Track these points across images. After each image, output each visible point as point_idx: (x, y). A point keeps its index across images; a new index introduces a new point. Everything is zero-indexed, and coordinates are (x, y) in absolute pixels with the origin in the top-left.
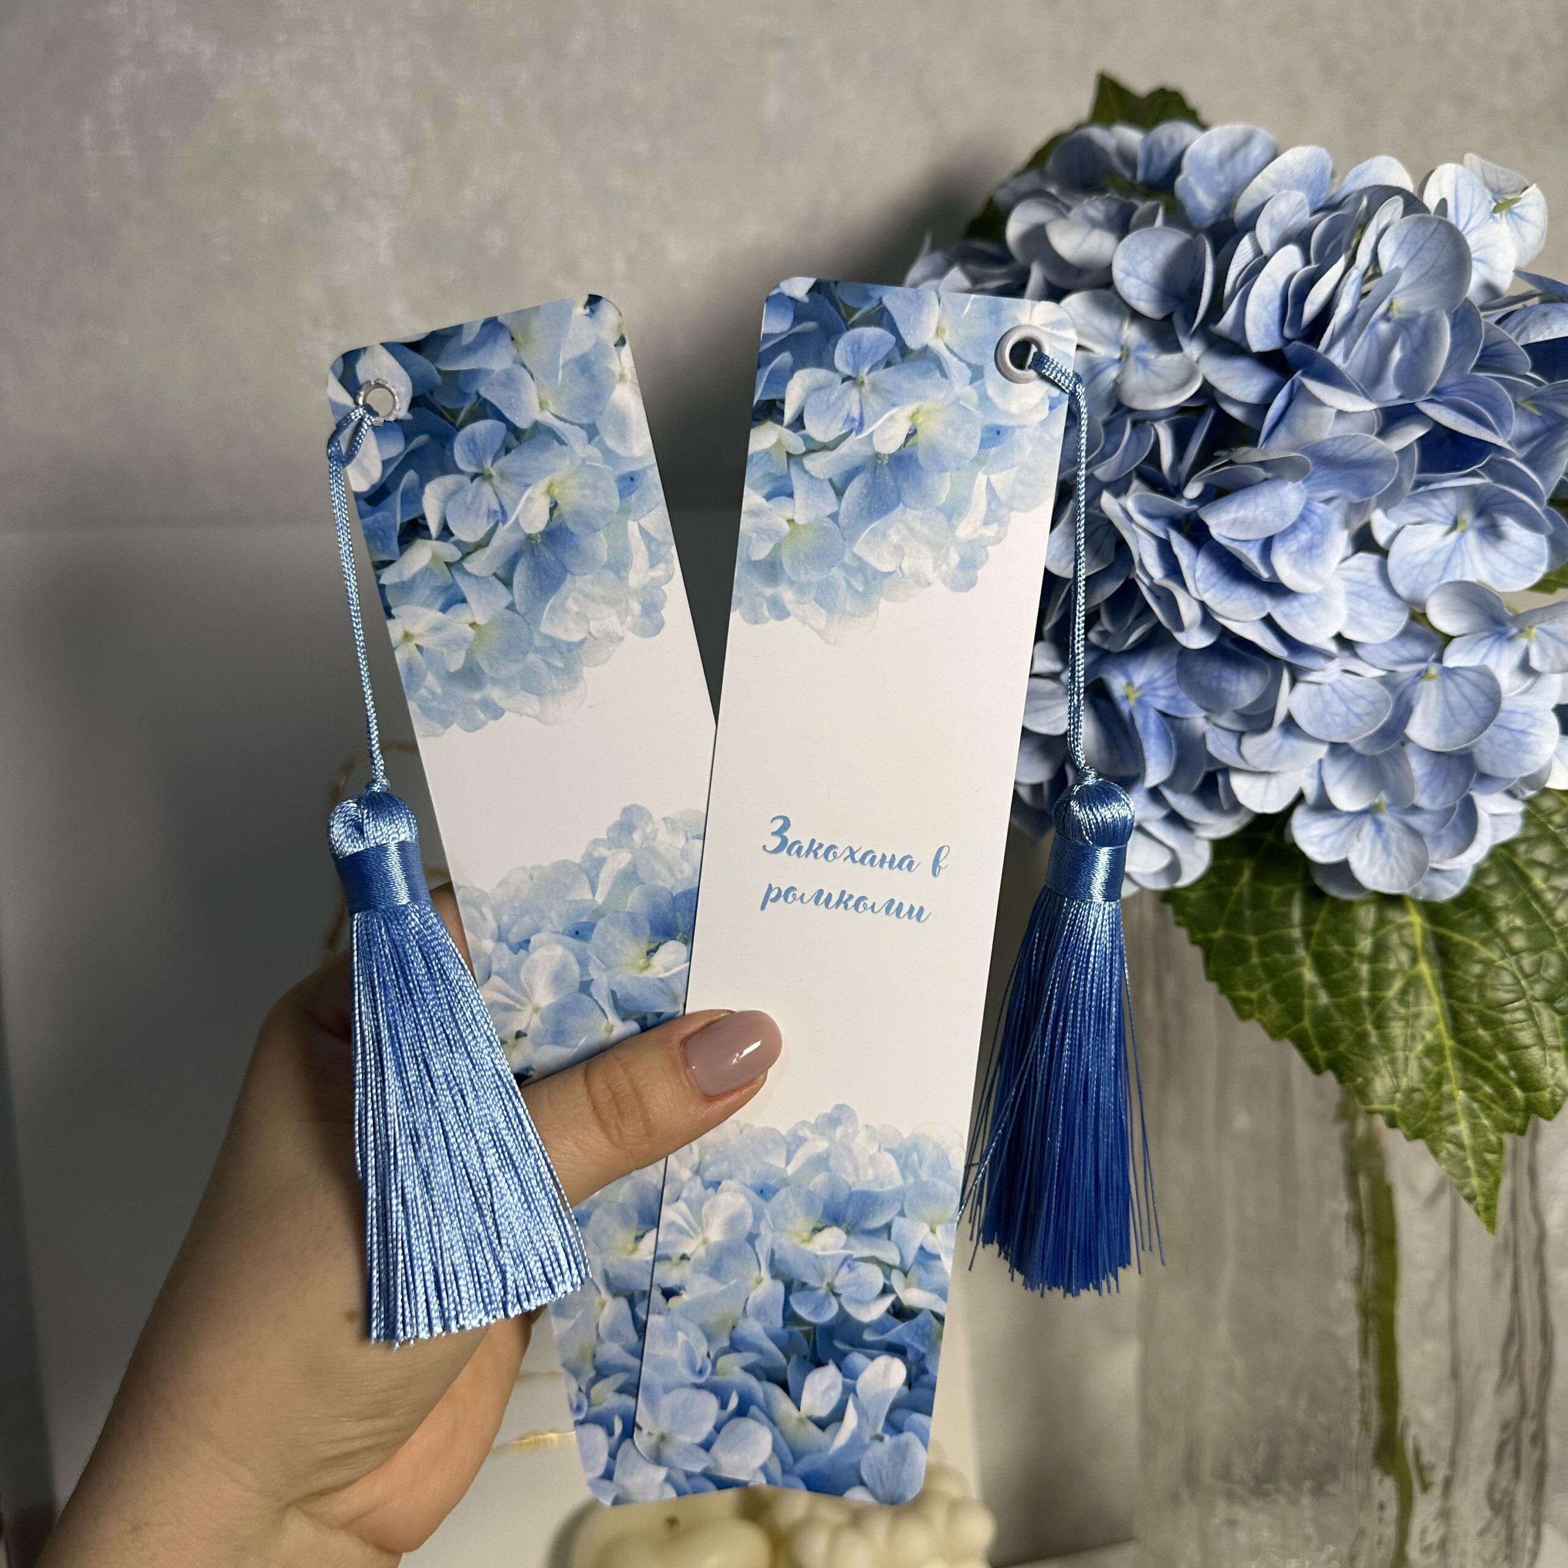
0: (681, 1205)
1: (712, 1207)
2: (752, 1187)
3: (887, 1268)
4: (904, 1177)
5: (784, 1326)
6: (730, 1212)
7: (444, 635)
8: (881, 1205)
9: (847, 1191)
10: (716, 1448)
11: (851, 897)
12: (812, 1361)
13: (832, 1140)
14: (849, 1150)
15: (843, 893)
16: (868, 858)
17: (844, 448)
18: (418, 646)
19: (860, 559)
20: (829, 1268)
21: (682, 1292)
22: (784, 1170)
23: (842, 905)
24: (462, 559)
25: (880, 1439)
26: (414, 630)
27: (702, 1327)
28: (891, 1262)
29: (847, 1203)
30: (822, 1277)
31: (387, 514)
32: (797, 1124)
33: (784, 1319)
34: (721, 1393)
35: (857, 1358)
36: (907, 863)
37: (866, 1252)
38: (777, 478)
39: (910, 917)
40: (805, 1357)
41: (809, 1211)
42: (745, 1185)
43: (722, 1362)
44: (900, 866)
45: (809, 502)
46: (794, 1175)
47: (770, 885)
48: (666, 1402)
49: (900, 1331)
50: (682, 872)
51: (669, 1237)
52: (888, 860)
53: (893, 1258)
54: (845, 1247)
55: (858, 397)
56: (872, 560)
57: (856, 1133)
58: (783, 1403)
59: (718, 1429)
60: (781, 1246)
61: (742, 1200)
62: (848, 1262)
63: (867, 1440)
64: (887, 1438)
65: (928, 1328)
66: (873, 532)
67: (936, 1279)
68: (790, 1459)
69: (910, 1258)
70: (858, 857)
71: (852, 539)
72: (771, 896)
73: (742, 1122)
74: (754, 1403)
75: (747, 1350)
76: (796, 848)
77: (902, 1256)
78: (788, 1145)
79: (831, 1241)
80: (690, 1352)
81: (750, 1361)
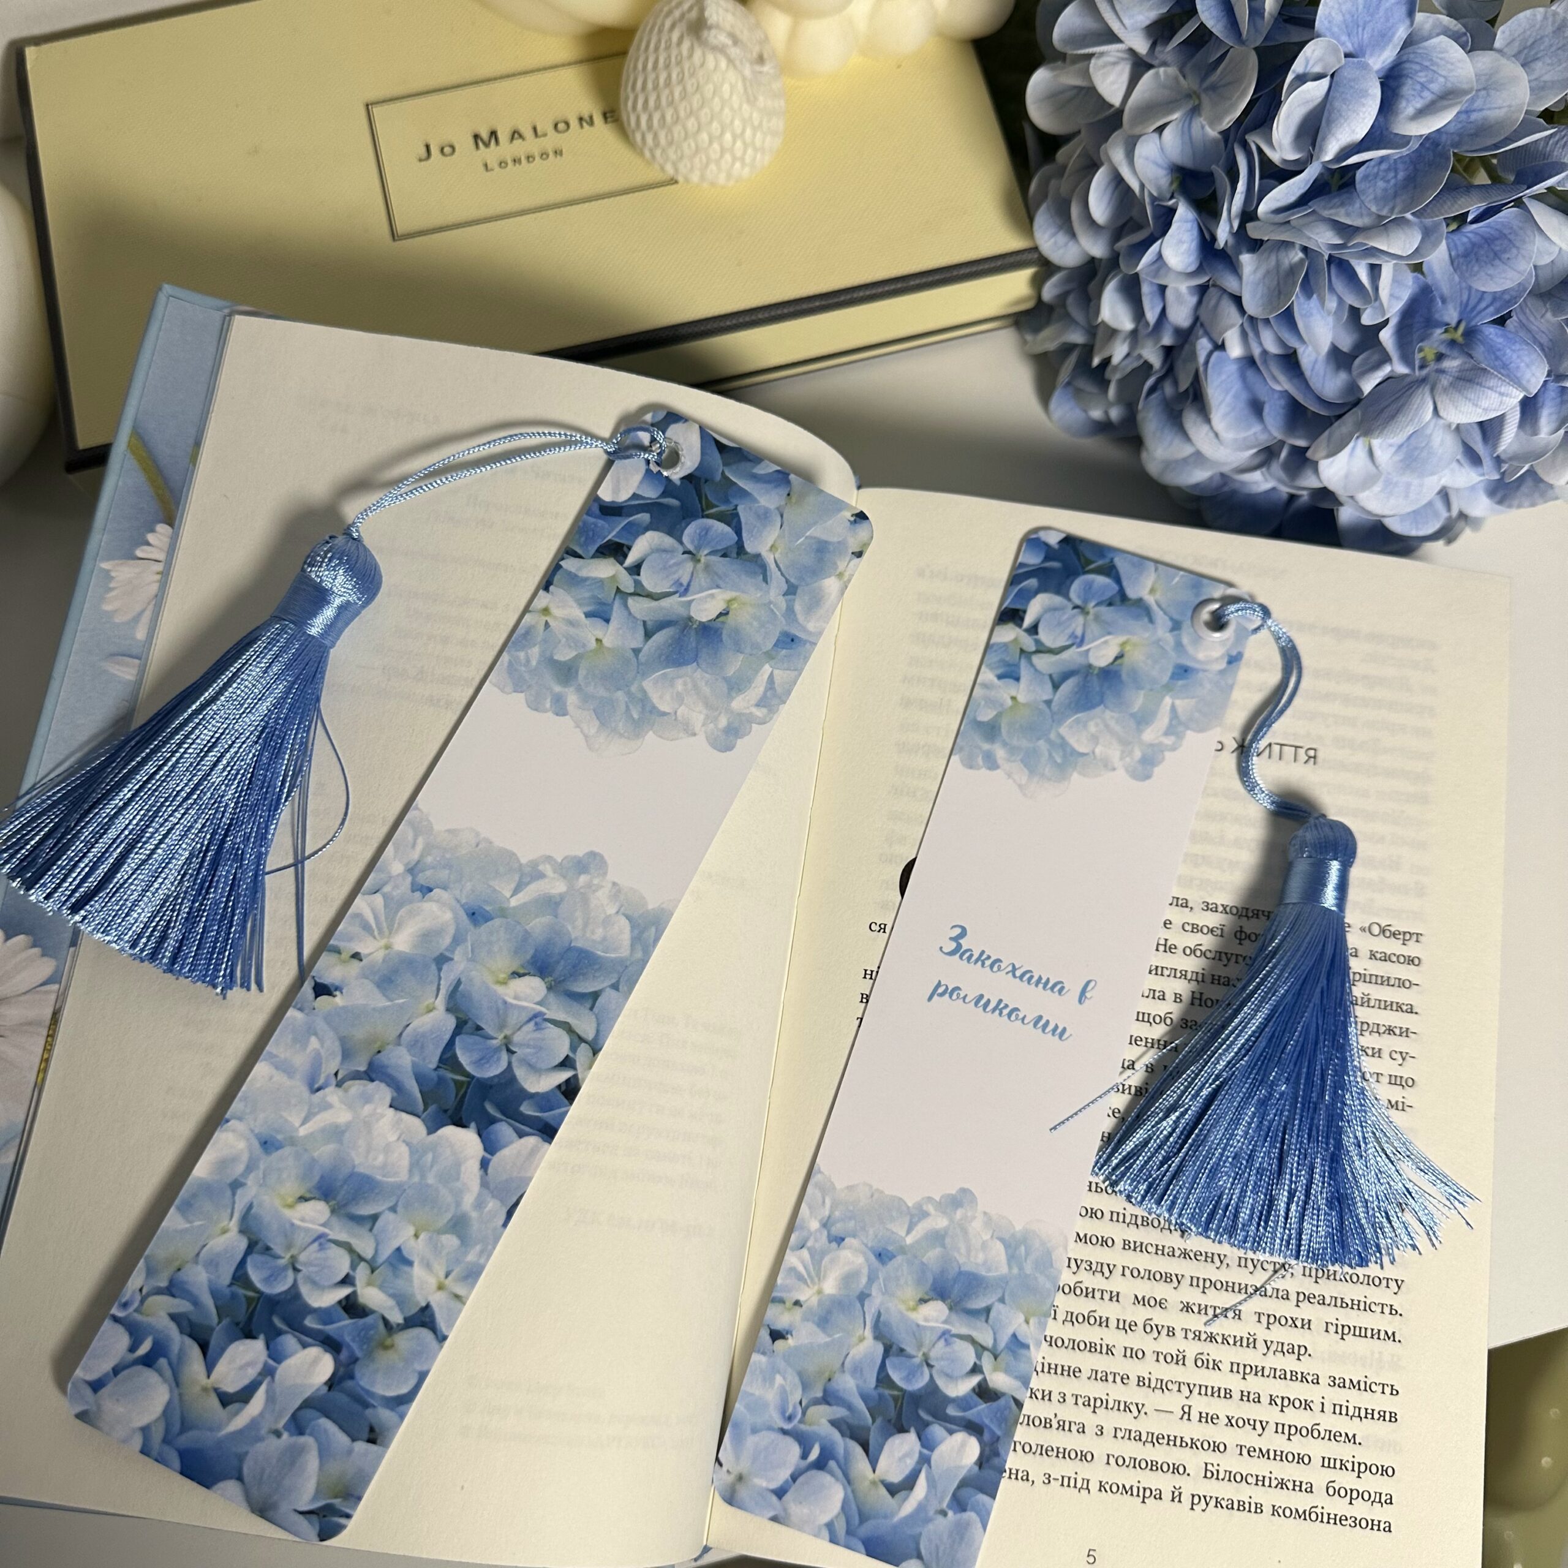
0: (805, 1253)
1: (832, 1261)
2: (872, 1250)
3: (980, 1349)
4: (1010, 1267)
5: (877, 1387)
6: (847, 1268)
8: (985, 1288)
9: (957, 1269)
10: (788, 1497)
11: (1006, 1006)
12: (895, 1426)
13: (951, 1220)
14: (965, 1232)
15: (1000, 1001)
16: (1026, 977)
17: (1066, 656)
19: (1063, 738)
20: (928, 1338)
21: (789, 1336)
22: (904, 1239)
23: (997, 1012)
25: (944, 1513)
27: (800, 1374)
28: (984, 1345)
29: (955, 1280)
30: (920, 1346)
32: (923, 1199)
33: (878, 1380)
34: (804, 1441)
35: (937, 1430)
36: (1058, 988)
37: (964, 1331)
38: (1008, 664)
39: (1053, 1034)
40: (889, 1421)
41: (919, 1281)
42: (866, 1246)
43: (813, 1411)
44: (1052, 989)
45: (1031, 688)
46: (912, 1246)
47: (940, 981)
48: (751, 1441)
49: (981, 1411)
51: (788, 1281)
52: (1043, 981)
53: (987, 1340)
54: (945, 1322)
55: (1082, 623)
56: (1072, 741)
57: (974, 1218)
58: (860, 1462)
59: (794, 1478)
60: (887, 1310)
61: (860, 1260)
62: (946, 1336)
63: (931, 1513)
64: (950, 1513)
65: (1006, 1412)
66: (1078, 721)
67: (1023, 1367)
68: (856, 1520)
69: (1002, 1345)
70: (1018, 973)
71: (1060, 722)
72: (939, 991)
73: (875, 1187)
74: (834, 1458)
75: (838, 1405)
76: (967, 954)
77: (995, 1340)
78: (912, 1216)
79: (934, 1313)
80: (784, 1394)
81: (838, 1416)
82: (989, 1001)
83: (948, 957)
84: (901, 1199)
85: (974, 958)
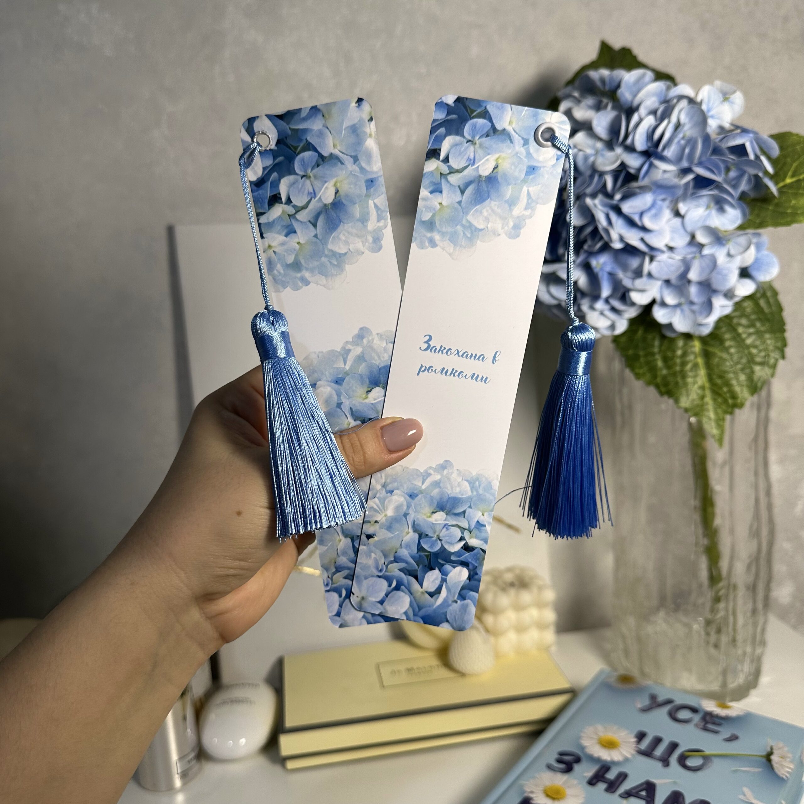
0: (376, 500)
1: (389, 501)
2: (407, 494)
3: (463, 529)
4: (472, 492)
5: (418, 552)
6: (396, 504)
7: (285, 247)
8: (461, 503)
9: (448, 497)
10: (385, 604)
11: (457, 371)
12: (428, 567)
13: (442, 475)
14: (449, 479)
15: (453, 369)
16: (465, 355)
17: (466, 172)
18: (274, 251)
19: (470, 222)
20: (438, 528)
21: (375, 536)
22: (421, 487)
23: (452, 375)
24: (296, 213)
25: (456, 602)
26: (273, 244)
27: (382, 551)
28: (465, 527)
29: (447, 501)
30: (435, 532)
31: (264, 191)
32: (428, 468)
33: (418, 549)
34: (389, 580)
35: (448, 567)
36: (482, 358)
37: (454, 523)
38: (435, 184)
39: (481, 381)
40: (426, 566)
41: (430, 505)
42: (404, 492)
43: (390, 566)
44: (478, 359)
45: (449, 196)
46: (425, 489)
47: (422, 365)
48: (365, 583)
49: (467, 556)
50: (383, 357)
51: (371, 513)
52: (474, 356)
53: (465, 525)
54: (445, 520)
55: (473, 150)
56: (475, 223)
57: (452, 473)
58: (415, 585)
59: (387, 595)
60: (418, 519)
61: (402, 499)
62: (446, 526)
63: (450, 602)
64: (459, 601)
65: (479, 555)
66: (476, 211)
67: (483, 535)
68: (417, 609)
69: (473, 526)
70: (460, 354)
71: (467, 213)
72: (422, 369)
73: (404, 466)
74: (403, 585)
75: (401, 562)
76: (434, 349)
77: (469, 525)
78: (424, 476)
79: (440, 517)
80: (377, 562)
81: (402, 567)
82: (447, 370)
83: (423, 352)
84: (417, 470)
85: (437, 350)
